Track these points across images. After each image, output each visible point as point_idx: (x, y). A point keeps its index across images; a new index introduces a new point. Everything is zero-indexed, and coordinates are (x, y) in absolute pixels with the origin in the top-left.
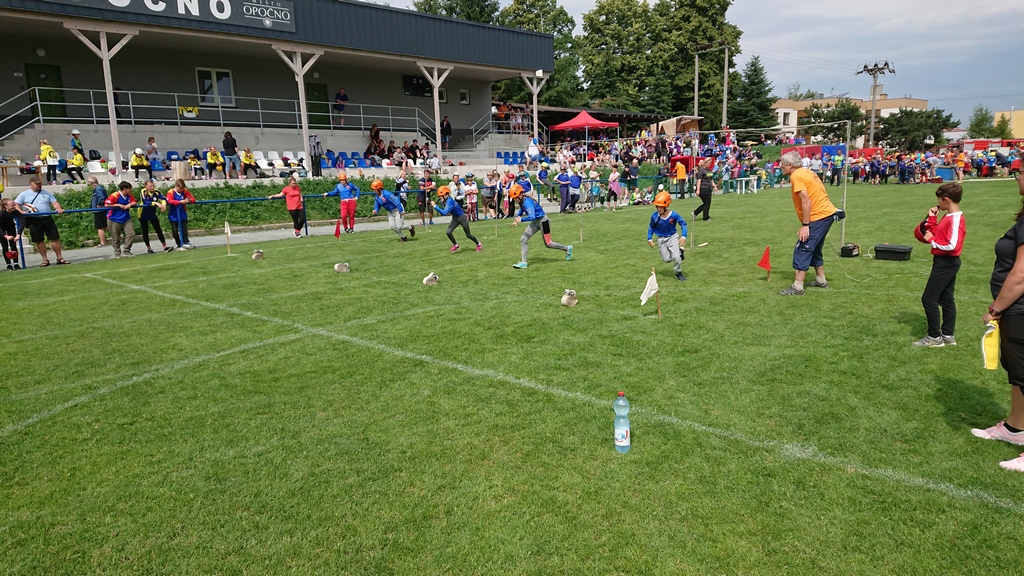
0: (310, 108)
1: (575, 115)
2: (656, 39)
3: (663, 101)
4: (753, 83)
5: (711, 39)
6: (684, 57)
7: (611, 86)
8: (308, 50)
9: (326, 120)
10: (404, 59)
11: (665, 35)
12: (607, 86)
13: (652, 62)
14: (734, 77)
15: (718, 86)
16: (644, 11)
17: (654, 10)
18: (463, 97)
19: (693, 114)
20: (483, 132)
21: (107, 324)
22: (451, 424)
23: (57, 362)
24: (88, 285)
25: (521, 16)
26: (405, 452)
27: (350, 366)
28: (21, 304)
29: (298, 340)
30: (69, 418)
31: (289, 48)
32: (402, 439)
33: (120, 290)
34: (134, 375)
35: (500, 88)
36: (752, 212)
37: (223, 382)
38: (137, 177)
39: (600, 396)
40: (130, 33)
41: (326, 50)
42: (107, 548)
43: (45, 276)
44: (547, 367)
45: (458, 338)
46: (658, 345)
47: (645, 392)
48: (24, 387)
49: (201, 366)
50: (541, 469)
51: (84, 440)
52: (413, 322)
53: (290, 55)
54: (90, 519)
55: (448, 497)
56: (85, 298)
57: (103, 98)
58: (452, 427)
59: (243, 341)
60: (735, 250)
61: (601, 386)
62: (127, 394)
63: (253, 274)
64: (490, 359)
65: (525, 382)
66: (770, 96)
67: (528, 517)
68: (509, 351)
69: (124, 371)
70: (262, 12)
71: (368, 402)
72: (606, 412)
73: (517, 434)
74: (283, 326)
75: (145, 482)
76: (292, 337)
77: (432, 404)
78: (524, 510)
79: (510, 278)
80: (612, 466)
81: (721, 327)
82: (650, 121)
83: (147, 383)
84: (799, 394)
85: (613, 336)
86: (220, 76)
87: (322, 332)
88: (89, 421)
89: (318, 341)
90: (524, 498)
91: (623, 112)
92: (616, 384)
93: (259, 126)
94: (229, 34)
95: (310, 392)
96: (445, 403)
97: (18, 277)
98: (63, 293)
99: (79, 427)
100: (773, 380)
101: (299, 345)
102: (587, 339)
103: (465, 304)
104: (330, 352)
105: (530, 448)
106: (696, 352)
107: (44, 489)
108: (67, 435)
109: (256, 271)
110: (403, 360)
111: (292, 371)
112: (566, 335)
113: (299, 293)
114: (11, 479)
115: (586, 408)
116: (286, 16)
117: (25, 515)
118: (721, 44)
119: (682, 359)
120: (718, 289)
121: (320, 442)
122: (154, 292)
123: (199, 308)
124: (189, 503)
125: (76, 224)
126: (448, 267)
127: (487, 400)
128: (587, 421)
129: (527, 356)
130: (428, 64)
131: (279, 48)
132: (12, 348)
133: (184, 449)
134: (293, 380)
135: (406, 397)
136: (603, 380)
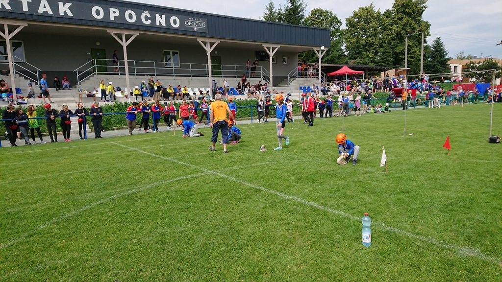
0: (213, 68)
1: (340, 68)
2: (385, 29)
3: (388, 60)
4: (437, 51)
5: (414, 29)
6: (400, 38)
7: (360, 53)
8: (213, 41)
9: (220, 73)
10: (256, 43)
11: (389, 27)
12: (357, 53)
13: (382, 41)
14: (427, 48)
15: (418, 52)
16: (377, 16)
17: (383, 15)
18: (284, 61)
19: (404, 67)
20: (293, 77)
21: (119, 166)
22: (274, 223)
23: (96, 182)
24: (113, 147)
25: (314, 21)
26: (250, 236)
27: (225, 190)
28: (83, 155)
29: (202, 176)
30: (99, 209)
31: (204, 40)
32: (249, 229)
33: (126, 150)
34: (129, 190)
35: (302, 56)
36: (437, 118)
37: (168, 195)
38: (137, 99)
39: (353, 214)
40: (135, 34)
41: (221, 40)
42: (109, 274)
43: (95, 143)
44: (325, 197)
45: (278, 179)
46: (386, 187)
47: (379, 213)
48: (81, 193)
49: (159, 187)
50: (321, 252)
51: (104, 220)
52: (256, 169)
53: (205, 43)
54: (103, 259)
55: (271, 263)
56: (111, 153)
57: (123, 64)
58: (274, 225)
59: (178, 176)
60: (429, 138)
61: (354, 208)
62: (125, 199)
63: (184, 144)
64: (294, 191)
65: (312, 204)
66: (447, 57)
67: (314, 278)
68: (304, 187)
69: (125, 188)
70: (193, 24)
71: (233, 209)
72: (357, 223)
73: (308, 231)
74: (196, 169)
75: (129, 243)
76: (200, 174)
77: (264, 212)
78: (312, 273)
79: (305, 149)
80: (361, 253)
81: (422, 179)
82: (382, 71)
83: (135, 194)
84: (468, 219)
85: (360, 182)
86: (174, 54)
87: (213, 172)
88: (107, 211)
89: (211, 177)
90: (312, 267)
91: (366, 66)
92: (362, 208)
93: (190, 76)
94: (178, 34)
95: (206, 202)
96: (271, 212)
97: (83, 143)
98: (101, 151)
99: (102, 214)
100: (453, 210)
101: (202, 179)
102: (346, 183)
103: (282, 161)
104: (216, 183)
105: (315, 239)
106: (408, 193)
107: (85, 243)
108: (96, 217)
109: (186, 143)
110: (250, 189)
111: (199, 191)
112: (335, 180)
113: (204, 153)
114: (71, 237)
115: (346, 220)
116: (204, 25)
117: (76, 255)
118: (419, 31)
119: (400, 196)
120: (420, 158)
121: (210, 227)
122: (141, 151)
123: (160, 159)
124: (148, 254)
125: (110, 120)
126: (274, 143)
127: (292, 212)
128: (346, 227)
129: (313, 190)
130: (268, 45)
131: (200, 40)
132: (77, 175)
133: (148, 227)
134: (199, 195)
135: (252, 208)
136: (355, 205)
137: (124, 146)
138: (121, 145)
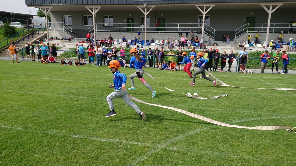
23: (248, 103)
24: (255, 80)
34: (274, 115)
40: (280, 5)
48: (240, 108)
69: (270, 113)
114: (239, 139)
132: (235, 95)
137: (262, 81)
138: (260, 80)
